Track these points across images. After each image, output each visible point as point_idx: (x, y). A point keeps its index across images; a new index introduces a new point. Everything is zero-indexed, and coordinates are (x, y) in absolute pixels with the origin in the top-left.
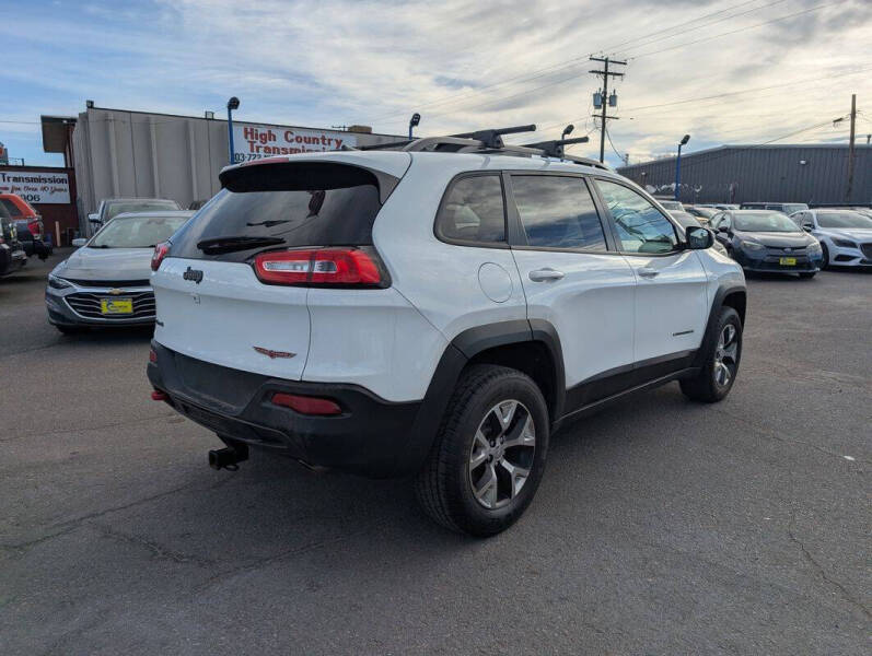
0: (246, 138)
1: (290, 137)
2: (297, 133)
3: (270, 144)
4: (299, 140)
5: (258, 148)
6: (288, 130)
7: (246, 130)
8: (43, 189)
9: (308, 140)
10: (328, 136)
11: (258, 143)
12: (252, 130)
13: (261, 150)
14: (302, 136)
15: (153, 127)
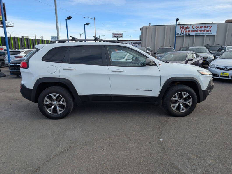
0: (180, 29)
1: (194, 27)
2: (196, 26)
3: (187, 30)
4: (197, 28)
5: (183, 31)
6: (193, 25)
7: (181, 26)
8: (138, 45)
9: (200, 28)
10: (207, 25)
11: (184, 30)
12: (182, 26)
13: (184, 32)
14: (198, 27)
15: (157, 29)
